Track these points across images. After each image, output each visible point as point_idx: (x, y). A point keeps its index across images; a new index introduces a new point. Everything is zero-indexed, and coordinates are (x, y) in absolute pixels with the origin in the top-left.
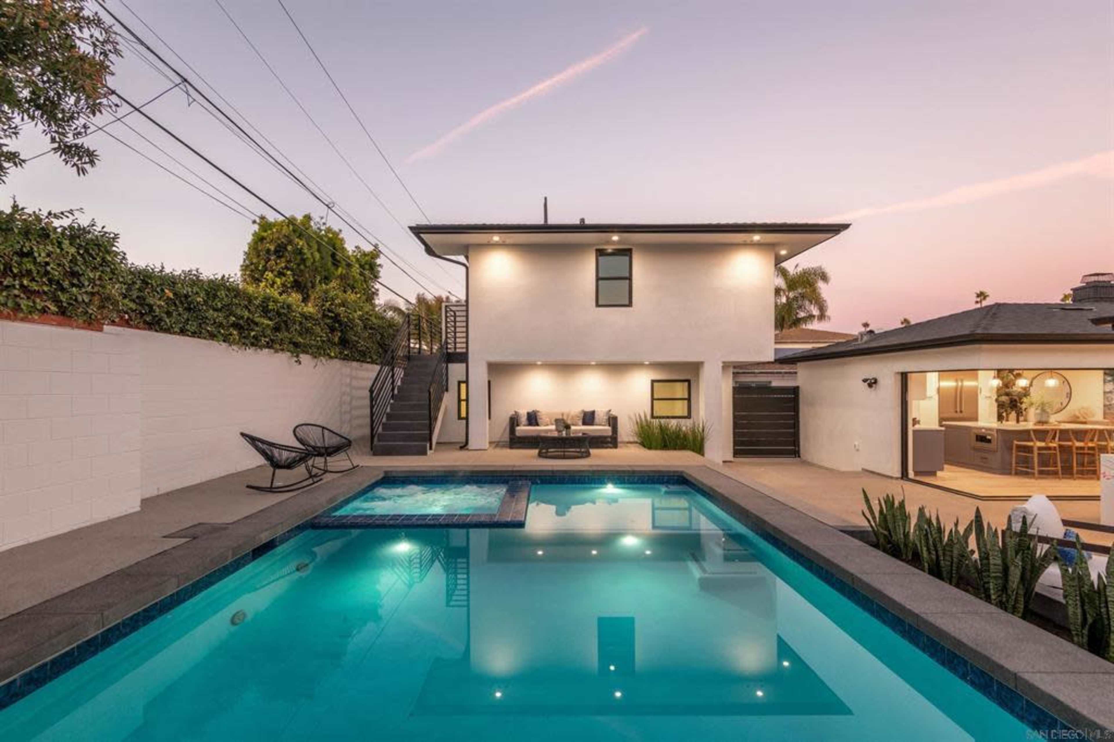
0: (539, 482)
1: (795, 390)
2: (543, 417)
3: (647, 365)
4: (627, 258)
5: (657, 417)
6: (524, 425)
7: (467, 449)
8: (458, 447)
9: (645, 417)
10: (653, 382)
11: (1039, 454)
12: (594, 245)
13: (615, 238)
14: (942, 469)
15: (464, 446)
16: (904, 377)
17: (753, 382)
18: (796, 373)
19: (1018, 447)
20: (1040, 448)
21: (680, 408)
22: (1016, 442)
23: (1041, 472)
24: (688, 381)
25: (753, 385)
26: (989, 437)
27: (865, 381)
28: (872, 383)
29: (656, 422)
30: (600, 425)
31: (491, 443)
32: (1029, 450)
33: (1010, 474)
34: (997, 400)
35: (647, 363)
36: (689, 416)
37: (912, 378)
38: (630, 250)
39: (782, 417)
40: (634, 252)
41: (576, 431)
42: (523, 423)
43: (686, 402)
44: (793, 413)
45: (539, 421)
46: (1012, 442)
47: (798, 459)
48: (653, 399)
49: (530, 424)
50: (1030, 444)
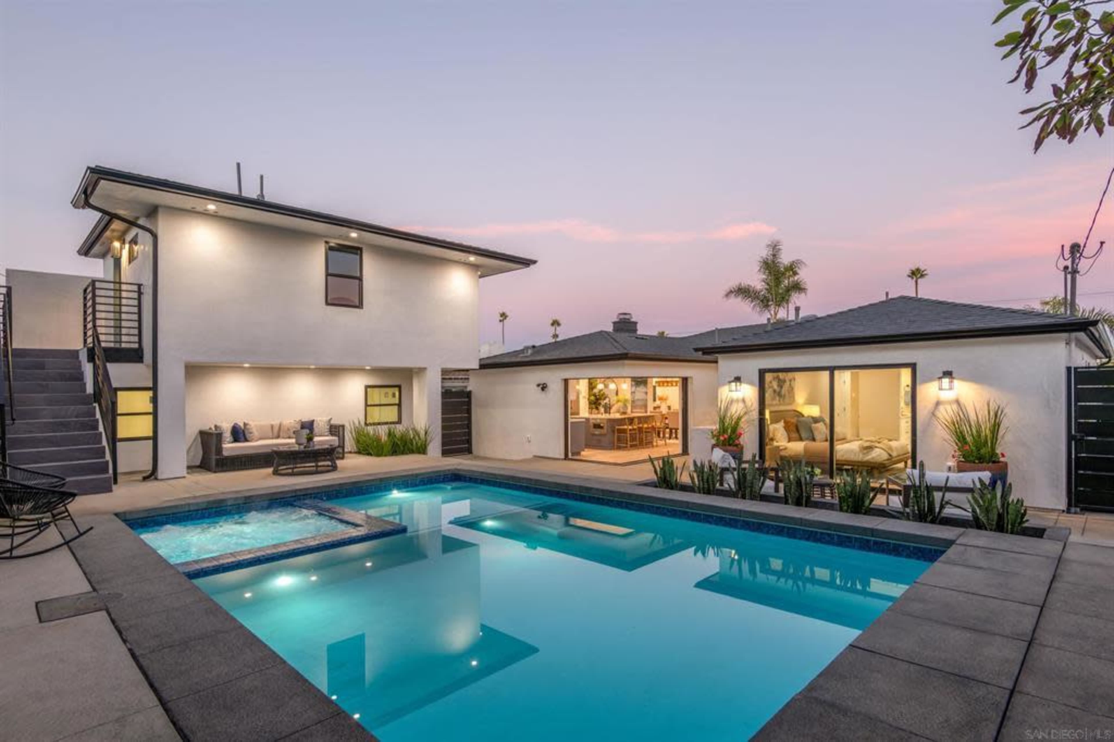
0: (325, 498)
1: (469, 395)
2: (254, 430)
3: (368, 370)
4: (358, 257)
5: (371, 424)
6: (229, 443)
7: (156, 479)
8: (140, 477)
9: (359, 423)
10: (367, 387)
11: (630, 434)
12: (325, 236)
13: (354, 235)
14: (583, 451)
15: (152, 475)
16: (566, 381)
17: (454, 387)
18: (468, 379)
19: (618, 430)
20: (630, 430)
21: (390, 414)
22: (617, 427)
23: (631, 446)
24: (399, 387)
25: (454, 390)
26: (602, 425)
27: (538, 385)
28: (544, 387)
29: (370, 429)
30: (320, 436)
31: (189, 467)
32: (624, 431)
33: (614, 449)
34: (589, 399)
35: (368, 368)
36: (399, 422)
37: (571, 383)
38: (360, 249)
39: (456, 419)
40: (364, 251)
41: (322, 443)
42: (228, 440)
43: (396, 407)
44: (466, 415)
45: (248, 436)
46: (614, 427)
47: (470, 455)
48: (367, 405)
49: (236, 440)
50: (625, 427)
